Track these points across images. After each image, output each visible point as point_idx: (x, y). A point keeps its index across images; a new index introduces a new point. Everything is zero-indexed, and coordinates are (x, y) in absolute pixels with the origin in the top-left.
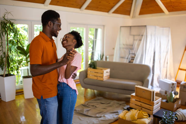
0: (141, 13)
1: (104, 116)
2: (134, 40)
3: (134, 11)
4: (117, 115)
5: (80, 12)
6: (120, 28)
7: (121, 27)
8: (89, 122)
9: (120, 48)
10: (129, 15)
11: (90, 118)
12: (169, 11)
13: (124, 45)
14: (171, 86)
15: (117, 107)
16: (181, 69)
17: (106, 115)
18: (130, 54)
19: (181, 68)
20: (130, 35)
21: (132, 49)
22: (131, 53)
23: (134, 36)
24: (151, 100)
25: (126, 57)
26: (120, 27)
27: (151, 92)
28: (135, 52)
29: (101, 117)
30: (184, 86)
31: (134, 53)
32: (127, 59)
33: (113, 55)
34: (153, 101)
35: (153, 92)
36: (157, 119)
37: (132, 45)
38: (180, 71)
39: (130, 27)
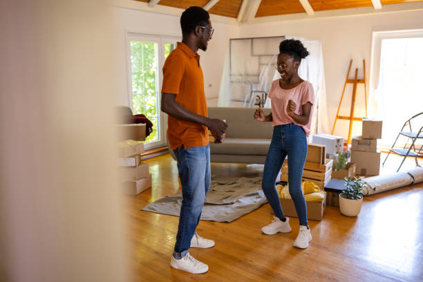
0: (260, 14)
1: (238, 201)
2: (260, 64)
3: (247, 8)
4: (257, 198)
5: (149, 9)
6: (230, 42)
7: (231, 40)
8: (216, 213)
9: (232, 82)
10: (236, 17)
11: (214, 207)
12: (315, 10)
13: (241, 75)
14: (336, 143)
15: (251, 187)
16: (341, 118)
17: (240, 200)
18: (252, 92)
19: (340, 115)
20: (252, 55)
21: (258, 83)
22: (254, 90)
23: (260, 56)
24: (319, 163)
25: (246, 100)
26: (228, 41)
27: (320, 148)
28: (262, 88)
29: (233, 203)
30: (358, 141)
31: (260, 89)
32: (248, 102)
33: (217, 98)
34: (323, 163)
35: (324, 148)
36: (331, 194)
37: (258, 75)
38: (339, 120)
39: (252, 39)
